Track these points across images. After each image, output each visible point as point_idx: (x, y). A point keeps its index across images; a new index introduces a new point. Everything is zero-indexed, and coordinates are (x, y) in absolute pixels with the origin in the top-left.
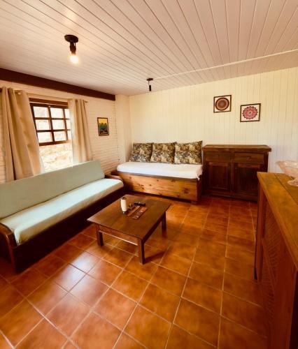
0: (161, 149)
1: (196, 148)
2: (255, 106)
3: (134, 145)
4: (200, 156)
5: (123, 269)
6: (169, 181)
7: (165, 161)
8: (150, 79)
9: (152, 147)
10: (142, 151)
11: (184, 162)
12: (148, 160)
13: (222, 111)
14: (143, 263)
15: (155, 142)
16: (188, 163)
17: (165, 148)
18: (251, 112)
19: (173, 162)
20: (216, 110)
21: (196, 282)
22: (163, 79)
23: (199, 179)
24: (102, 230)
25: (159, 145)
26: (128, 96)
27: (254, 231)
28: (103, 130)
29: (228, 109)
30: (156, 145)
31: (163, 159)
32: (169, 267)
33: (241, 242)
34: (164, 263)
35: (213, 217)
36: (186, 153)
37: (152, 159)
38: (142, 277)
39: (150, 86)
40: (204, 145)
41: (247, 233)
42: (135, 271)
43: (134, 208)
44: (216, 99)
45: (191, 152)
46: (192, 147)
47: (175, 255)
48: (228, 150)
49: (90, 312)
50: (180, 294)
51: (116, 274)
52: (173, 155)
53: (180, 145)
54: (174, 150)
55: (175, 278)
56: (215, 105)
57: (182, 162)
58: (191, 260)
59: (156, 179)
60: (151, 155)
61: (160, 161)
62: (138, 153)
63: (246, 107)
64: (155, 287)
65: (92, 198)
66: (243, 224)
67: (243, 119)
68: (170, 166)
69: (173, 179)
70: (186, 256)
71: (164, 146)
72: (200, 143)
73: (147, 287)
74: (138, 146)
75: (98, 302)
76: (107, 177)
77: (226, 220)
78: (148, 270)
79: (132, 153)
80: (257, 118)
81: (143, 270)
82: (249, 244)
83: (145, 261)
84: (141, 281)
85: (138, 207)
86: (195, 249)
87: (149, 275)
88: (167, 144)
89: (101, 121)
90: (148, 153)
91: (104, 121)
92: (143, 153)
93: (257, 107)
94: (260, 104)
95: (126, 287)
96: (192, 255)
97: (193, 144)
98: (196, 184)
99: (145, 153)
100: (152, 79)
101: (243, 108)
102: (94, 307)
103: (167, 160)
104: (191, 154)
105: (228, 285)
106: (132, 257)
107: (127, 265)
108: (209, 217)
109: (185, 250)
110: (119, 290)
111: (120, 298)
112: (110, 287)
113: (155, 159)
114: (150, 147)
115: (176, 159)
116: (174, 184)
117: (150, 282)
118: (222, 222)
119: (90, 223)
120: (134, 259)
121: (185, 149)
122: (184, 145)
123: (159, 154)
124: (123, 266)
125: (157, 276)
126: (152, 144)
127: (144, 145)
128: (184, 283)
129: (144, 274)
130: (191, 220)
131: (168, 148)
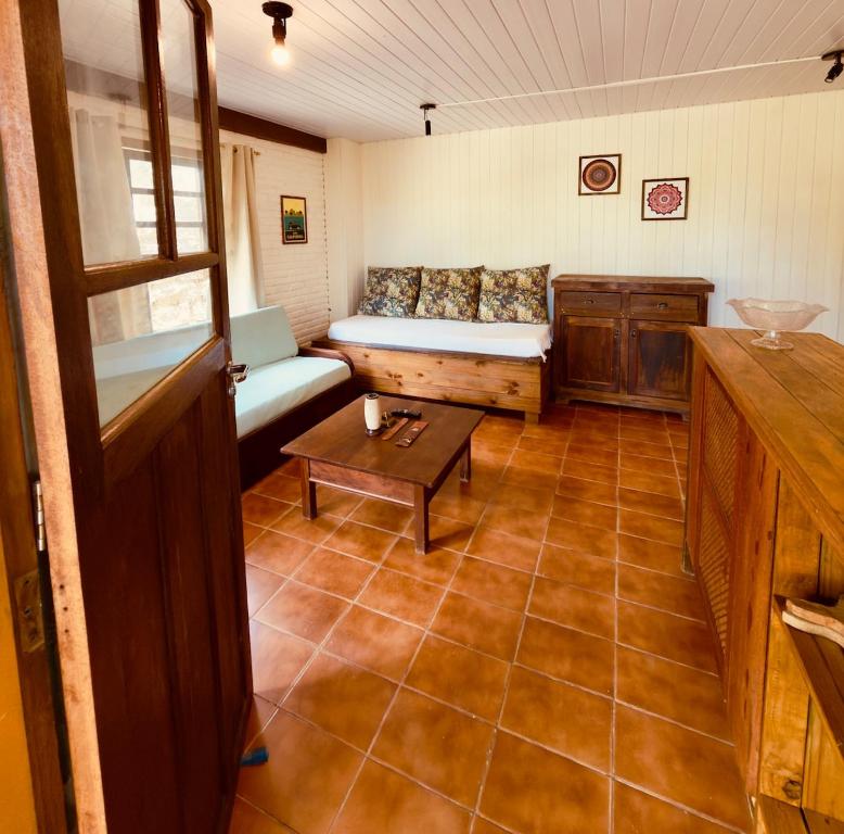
0: (444, 284)
1: (534, 283)
2: (675, 183)
3: (372, 272)
4: (543, 302)
5: (378, 566)
6: (470, 364)
7: (456, 315)
8: (427, 106)
9: (419, 278)
10: (393, 289)
11: (505, 317)
12: (411, 311)
13: (599, 192)
14: (427, 551)
15: (427, 266)
16: (514, 319)
17: (455, 280)
18: (666, 198)
19: (476, 317)
20: (585, 189)
21: (556, 585)
22: (462, 107)
23: (544, 358)
24: (318, 477)
25: (439, 272)
26: (360, 143)
27: (679, 478)
28: (294, 229)
29: (614, 188)
30: (430, 271)
31: (451, 308)
32: (489, 557)
33: (650, 501)
34: (476, 549)
35: (580, 451)
36: (510, 296)
37: (421, 308)
38: (426, 579)
39: (428, 124)
40: (553, 275)
41: (664, 482)
42: (407, 568)
43: (393, 424)
44: (585, 162)
45: (523, 291)
46: (524, 281)
47: (500, 533)
48: (614, 287)
49: (316, 653)
50: (522, 609)
51: (362, 575)
52: (475, 298)
53: (492, 274)
54: (478, 287)
55: (505, 578)
56: (583, 176)
57: (498, 317)
58: (540, 540)
59: (436, 359)
60: (416, 299)
61: (442, 316)
62: (383, 294)
63: (655, 185)
64: (461, 597)
65: (279, 401)
66: (652, 464)
67: (649, 213)
68: (470, 326)
69: (481, 359)
70: (526, 532)
71: (453, 276)
72: (545, 269)
73: (442, 599)
74: (380, 275)
75: (329, 634)
76: (303, 353)
77: (612, 456)
78: (441, 564)
79: (368, 293)
80: (680, 212)
81: (428, 564)
82: (670, 505)
83: (429, 546)
84: (427, 588)
85: (405, 420)
86: (546, 520)
87: (445, 575)
88: (459, 272)
89: (289, 205)
90: (411, 293)
91: (297, 206)
92: (397, 294)
93: (681, 185)
94: (687, 180)
95: (393, 602)
96: (540, 530)
97: (528, 272)
98: (537, 370)
99: (402, 292)
100: (433, 106)
101: (650, 187)
102: (323, 642)
103: (460, 312)
104: (521, 298)
105: (627, 587)
106: (397, 540)
107: (385, 555)
108: (571, 449)
109: (524, 522)
110: (377, 607)
111: (382, 623)
112: (355, 602)
113: (427, 310)
114: (415, 277)
115: (483, 309)
116: (482, 370)
117: (448, 588)
118: (603, 460)
119: (289, 457)
120: (401, 544)
121: (508, 286)
122: (505, 274)
123: (439, 296)
124: (377, 558)
125: (463, 575)
126: (419, 270)
127: (397, 271)
128: (529, 586)
129: (432, 573)
130: (529, 457)
131: (464, 281)
